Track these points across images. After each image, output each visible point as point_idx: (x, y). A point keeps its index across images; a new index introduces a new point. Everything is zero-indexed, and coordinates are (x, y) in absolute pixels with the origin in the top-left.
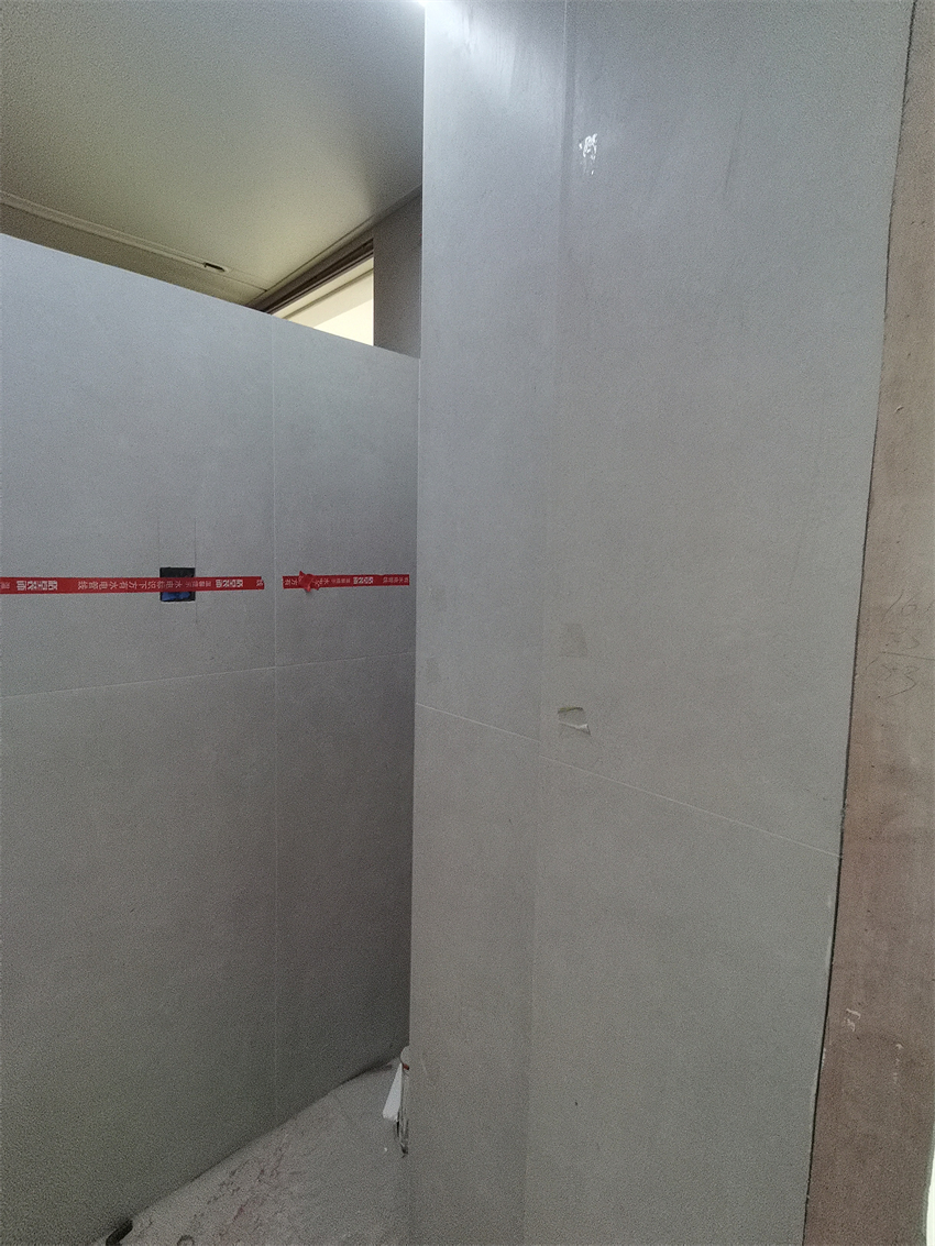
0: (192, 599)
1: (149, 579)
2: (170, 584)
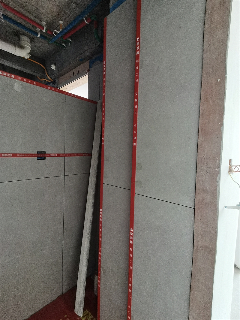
0: (45, 159)
1: (34, 154)
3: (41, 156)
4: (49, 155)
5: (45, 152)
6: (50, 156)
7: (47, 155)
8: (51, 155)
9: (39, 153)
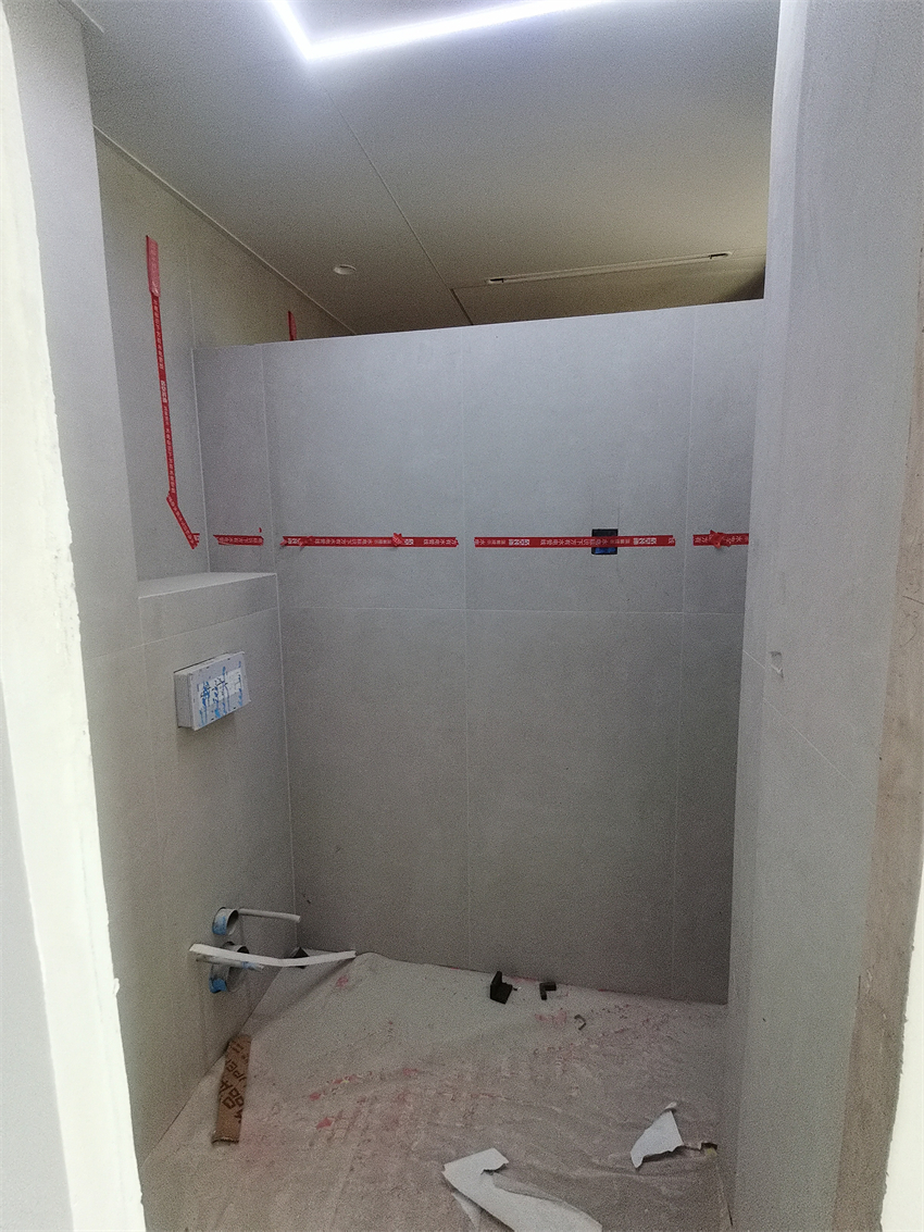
0: (616, 553)
1: (585, 538)
2: (599, 542)
3: (605, 541)
4: (628, 542)
5: (616, 531)
6: (631, 545)
7: (622, 541)
8: (636, 542)
9: (596, 533)
